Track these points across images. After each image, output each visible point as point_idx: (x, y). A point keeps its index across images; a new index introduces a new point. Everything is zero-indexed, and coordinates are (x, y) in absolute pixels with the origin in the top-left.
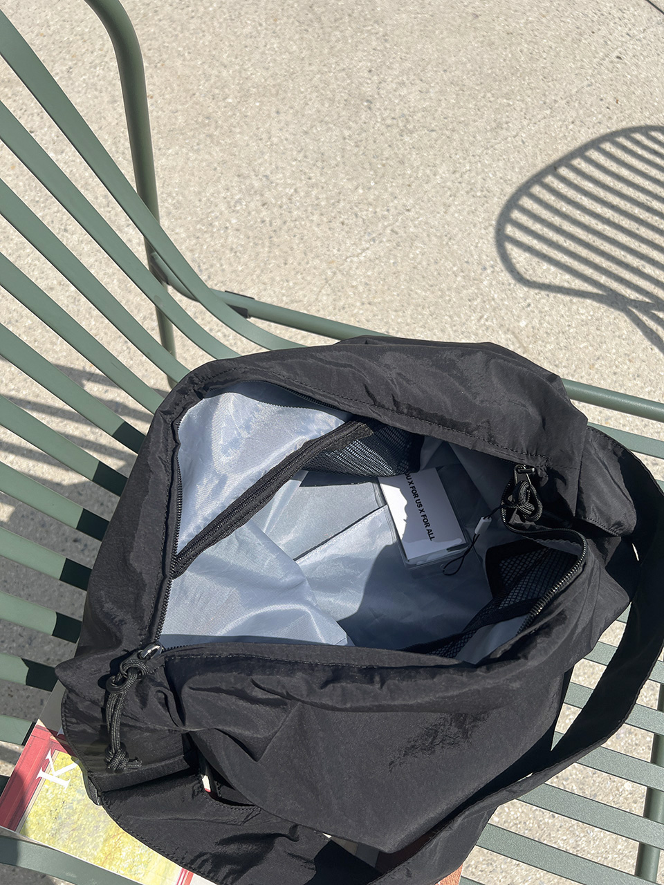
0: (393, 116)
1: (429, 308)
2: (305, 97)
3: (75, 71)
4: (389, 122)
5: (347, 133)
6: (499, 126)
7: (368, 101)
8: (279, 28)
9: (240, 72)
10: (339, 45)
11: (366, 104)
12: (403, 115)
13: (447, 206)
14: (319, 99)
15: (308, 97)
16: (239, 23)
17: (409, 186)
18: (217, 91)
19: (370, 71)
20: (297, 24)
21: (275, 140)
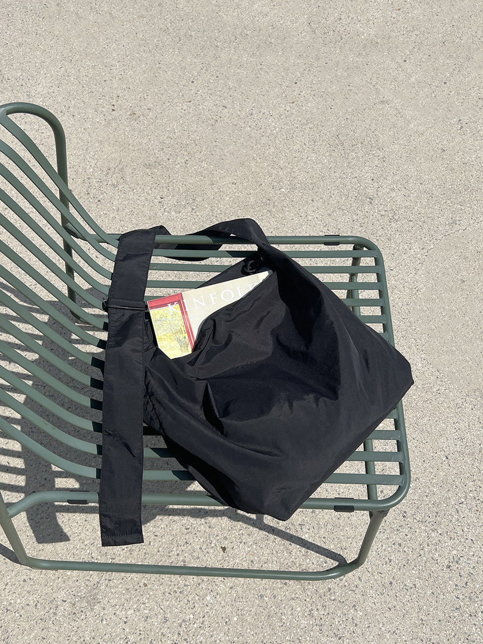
0: (385, 209)
1: (401, 332)
2: (330, 192)
3: (190, 163)
4: (383, 213)
5: (355, 217)
6: (454, 222)
7: (370, 198)
8: (316, 147)
9: (290, 173)
10: (354, 161)
11: (368, 200)
12: (392, 210)
13: (417, 270)
14: (339, 194)
15: (332, 192)
16: (292, 142)
17: (393, 254)
18: (276, 184)
19: (373, 180)
20: (328, 146)
21: (310, 218)
